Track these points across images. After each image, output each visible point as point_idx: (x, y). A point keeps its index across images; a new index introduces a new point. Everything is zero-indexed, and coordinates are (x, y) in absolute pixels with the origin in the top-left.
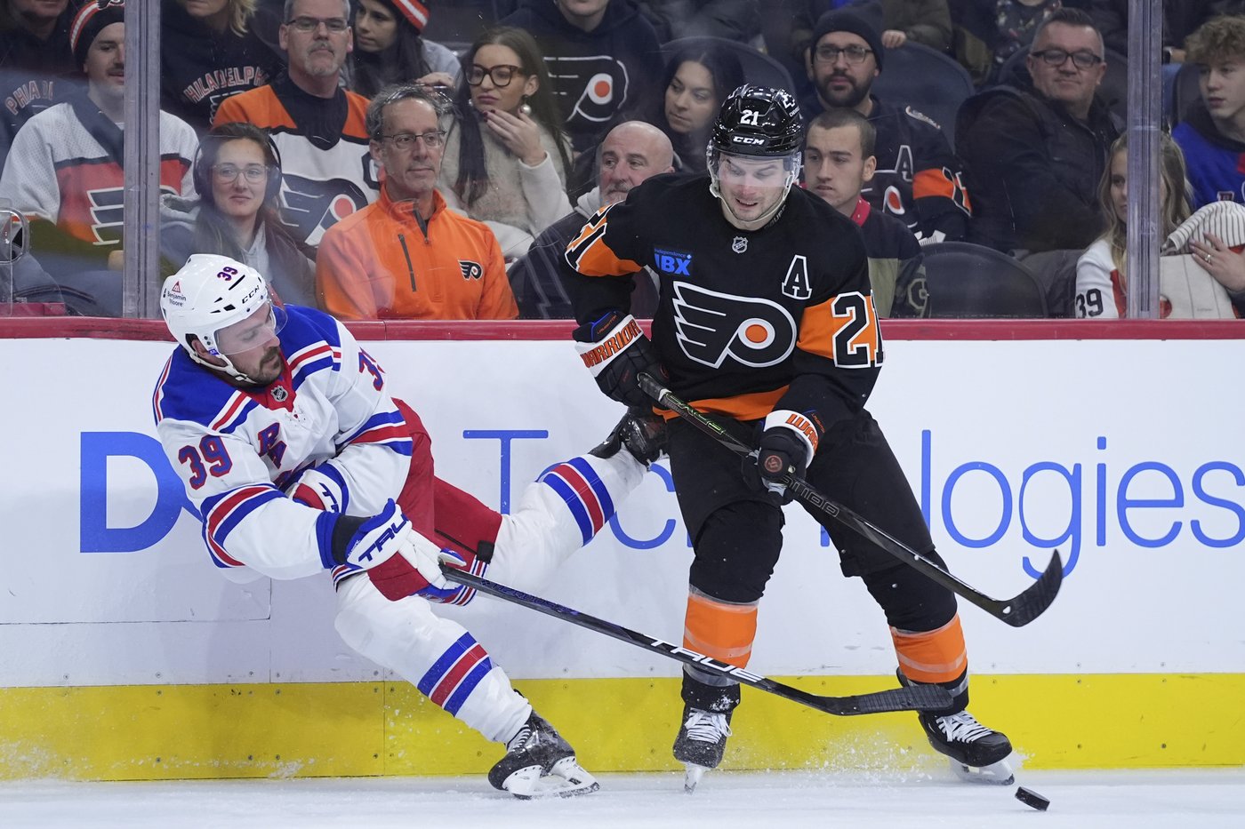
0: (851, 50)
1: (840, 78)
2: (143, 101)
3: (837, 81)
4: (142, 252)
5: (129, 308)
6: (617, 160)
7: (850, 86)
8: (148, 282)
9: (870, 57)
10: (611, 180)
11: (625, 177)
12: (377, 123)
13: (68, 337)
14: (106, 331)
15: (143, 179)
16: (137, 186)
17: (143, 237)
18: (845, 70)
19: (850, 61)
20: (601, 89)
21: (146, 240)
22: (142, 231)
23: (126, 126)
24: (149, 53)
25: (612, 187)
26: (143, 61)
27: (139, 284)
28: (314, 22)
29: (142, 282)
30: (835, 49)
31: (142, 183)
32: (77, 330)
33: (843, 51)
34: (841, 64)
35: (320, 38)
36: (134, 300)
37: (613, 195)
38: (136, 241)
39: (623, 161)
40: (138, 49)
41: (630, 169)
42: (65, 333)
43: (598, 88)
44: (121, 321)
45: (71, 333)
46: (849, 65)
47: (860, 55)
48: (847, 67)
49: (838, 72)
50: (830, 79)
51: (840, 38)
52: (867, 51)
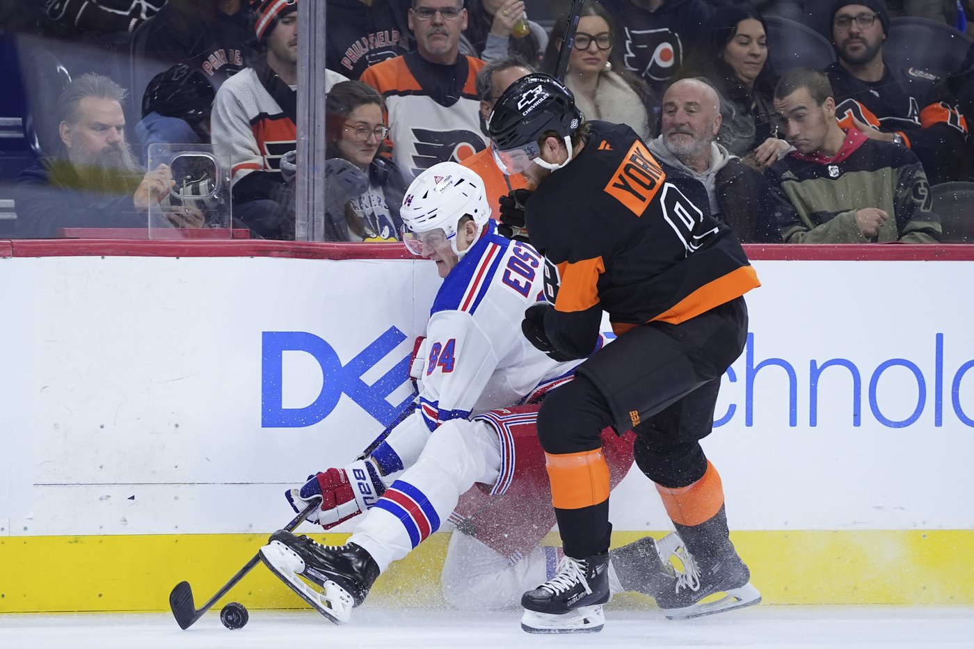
0: (861, 17)
1: (855, 40)
2: (312, 67)
3: (852, 43)
4: (311, 188)
5: (300, 232)
6: (676, 109)
7: (864, 48)
8: (315, 213)
9: (877, 22)
10: (673, 125)
11: (682, 121)
12: (487, 87)
13: (252, 256)
14: (282, 251)
15: (312, 130)
16: (307, 136)
17: (311, 177)
18: (858, 33)
19: (861, 26)
20: (665, 55)
21: (314, 179)
22: (311, 172)
23: (298, 87)
24: (317, 28)
25: (673, 130)
26: (313, 35)
27: (308, 214)
28: (430, 11)
29: (311, 213)
30: (849, 19)
31: (311, 134)
32: (259, 251)
33: (855, 18)
34: (854, 29)
35: (435, 25)
36: (304, 227)
37: (675, 136)
38: (306, 179)
39: (681, 109)
40: (308, 26)
41: (687, 116)
42: (250, 253)
43: (663, 55)
44: (295, 244)
45: (255, 253)
46: (860, 29)
47: (869, 21)
48: (859, 31)
49: (852, 35)
50: (847, 41)
51: (851, 10)
52: (874, 17)
